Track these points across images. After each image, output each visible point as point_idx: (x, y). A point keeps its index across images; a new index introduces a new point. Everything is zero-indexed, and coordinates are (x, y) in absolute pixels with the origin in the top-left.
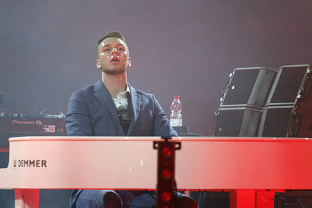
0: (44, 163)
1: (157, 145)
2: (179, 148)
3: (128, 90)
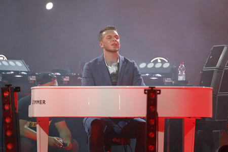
0: (44, 102)
1: (146, 92)
2: (160, 93)
3: (118, 62)
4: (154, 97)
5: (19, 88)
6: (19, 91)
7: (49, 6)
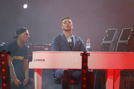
0: (44, 60)
1: (82, 54)
2: (89, 55)
3: (72, 36)
4: (86, 57)
5: (10, 52)
6: (10, 54)
7: (25, 6)
